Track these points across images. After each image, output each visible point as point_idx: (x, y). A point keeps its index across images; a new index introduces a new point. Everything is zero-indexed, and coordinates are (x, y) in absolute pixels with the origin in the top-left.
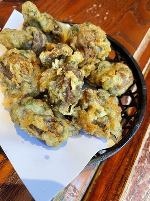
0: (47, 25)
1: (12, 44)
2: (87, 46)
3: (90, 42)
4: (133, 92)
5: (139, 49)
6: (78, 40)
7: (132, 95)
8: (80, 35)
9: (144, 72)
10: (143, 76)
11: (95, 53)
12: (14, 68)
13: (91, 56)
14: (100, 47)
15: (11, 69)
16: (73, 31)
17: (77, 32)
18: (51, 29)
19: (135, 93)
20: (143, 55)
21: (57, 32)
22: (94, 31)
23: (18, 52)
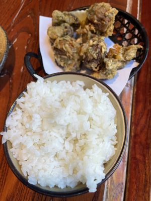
0: (69, 20)
1: (57, 36)
2: (104, 17)
3: (105, 14)
4: (136, 34)
5: (128, 6)
6: (97, 16)
7: (136, 36)
8: (97, 13)
9: (138, 18)
10: (138, 21)
11: (110, 18)
12: (66, 48)
13: (109, 21)
14: (111, 13)
15: (64, 49)
16: (90, 13)
17: (93, 12)
18: (73, 22)
19: (138, 34)
20: (132, 9)
21: (78, 22)
22: (103, 6)
23: (62, 39)
